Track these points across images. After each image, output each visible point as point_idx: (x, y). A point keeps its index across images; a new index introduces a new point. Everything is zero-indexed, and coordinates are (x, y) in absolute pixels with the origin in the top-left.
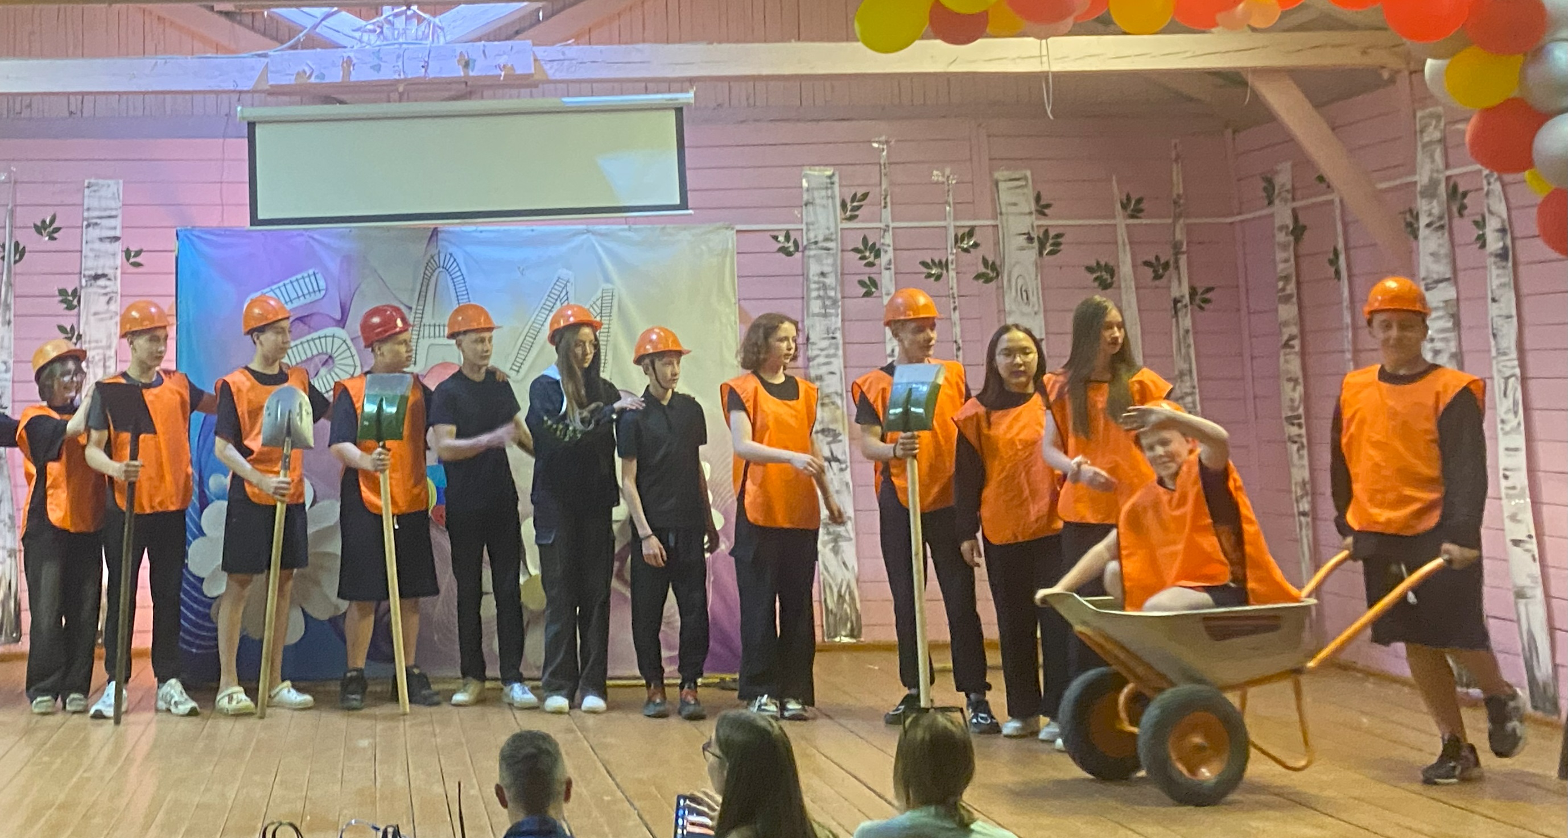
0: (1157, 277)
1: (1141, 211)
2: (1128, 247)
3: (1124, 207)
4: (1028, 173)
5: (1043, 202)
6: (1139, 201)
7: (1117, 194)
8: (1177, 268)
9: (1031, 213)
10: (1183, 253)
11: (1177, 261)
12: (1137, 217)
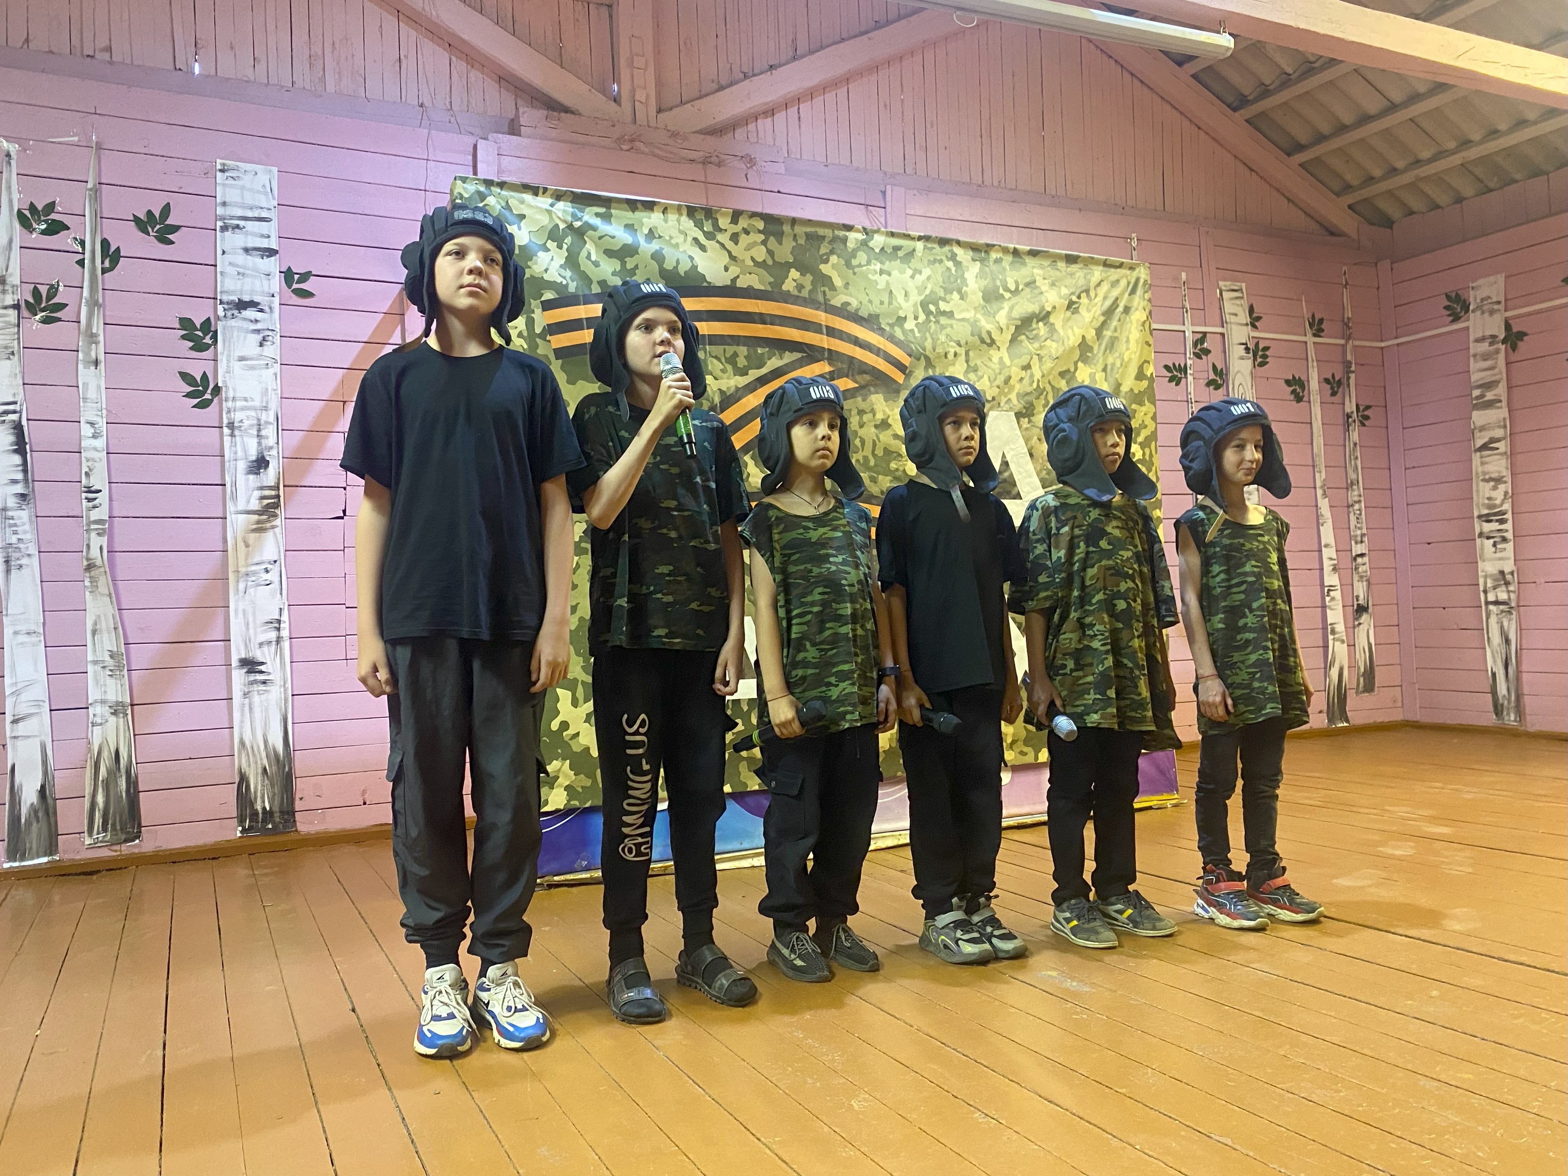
0: (1334, 394)
1: (1323, 330)
2: (1315, 364)
3: (1311, 325)
4: (1244, 285)
5: (1255, 315)
6: (1321, 321)
7: (1307, 314)
8: (1349, 385)
9: (1247, 325)
10: (1353, 372)
11: (1348, 378)
12: (1320, 336)
